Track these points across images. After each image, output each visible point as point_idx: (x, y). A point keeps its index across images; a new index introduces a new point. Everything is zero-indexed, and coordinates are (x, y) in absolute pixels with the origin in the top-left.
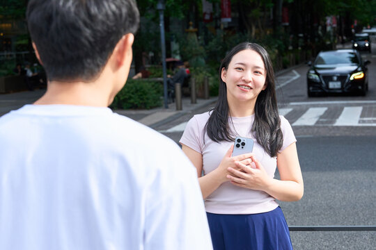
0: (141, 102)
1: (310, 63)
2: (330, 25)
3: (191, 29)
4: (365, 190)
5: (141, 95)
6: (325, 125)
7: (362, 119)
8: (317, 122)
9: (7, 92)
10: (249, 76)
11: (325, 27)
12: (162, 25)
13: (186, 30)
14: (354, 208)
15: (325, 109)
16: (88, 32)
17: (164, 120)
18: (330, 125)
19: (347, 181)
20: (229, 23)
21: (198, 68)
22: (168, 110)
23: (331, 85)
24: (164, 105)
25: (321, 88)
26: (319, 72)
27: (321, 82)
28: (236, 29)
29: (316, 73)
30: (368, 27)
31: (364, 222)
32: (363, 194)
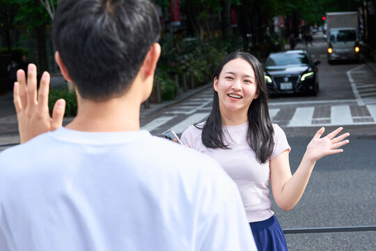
2: (278, 25)
7: (314, 119)
10: (239, 84)
11: (272, 28)
15: (278, 110)
16: (122, 44)
18: (284, 126)
20: (178, 26)
23: (283, 86)
25: (273, 89)
26: (271, 73)
27: (273, 84)
28: (185, 32)
29: (268, 75)
30: (316, 26)
31: (324, 223)
32: (322, 195)
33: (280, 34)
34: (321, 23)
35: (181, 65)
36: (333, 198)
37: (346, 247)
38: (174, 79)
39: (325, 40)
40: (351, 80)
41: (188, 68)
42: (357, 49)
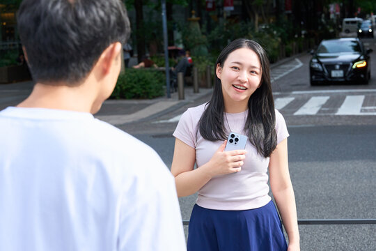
0: (144, 91)
1: (312, 51)
2: (334, 13)
3: (194, 17)
4: (365, 181)
5: (144, 85)
6: (327, 114)
7: (363, 108)
8: (319, 111)
9: (10, 82)
10: (245, 76)
11: (328, 14)
12: (164, 14)
13: (189, 19)
14: (354, 199)
15: (327, 98)
16: (74, 35)
17: (167, 110)
18: (332, 114)
19: (347, 171)
20: (231, 11)
21: (200, 57)
22: (170, 99)
23: (334, 74)
24: (166, 94)
25: (323, 77)
26: (322, 60)
27: (324, 71)
28: (238, 17)
29: (319, 62)
30: (372, 14)
33: (335, 21)
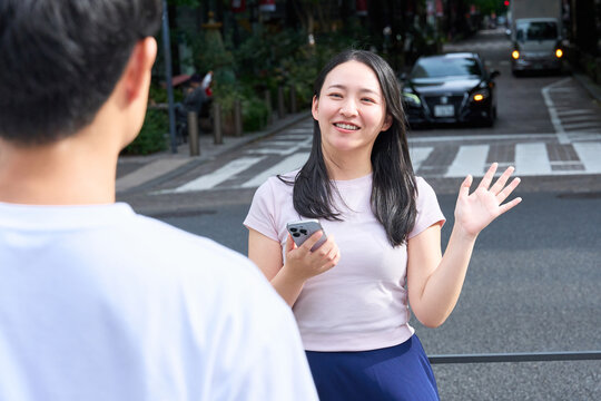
1: (403, 76)
2: (433, 14)
3: (212, 23)
4: (500, 284)
6: (432, 176)
10: (352, 106)
11: (424, 17)
13: (204, 25)
14: (484, 314)
15: (429, 150)
17: (171, 173)
18: (438, 176)
20: (271, 13)
21: (224, 87)
22: (176, 155)
23: (439, 111)
24: (170, 148)
25: (422, 116)
26: (420, 90)
27: (423, 107)
28: (282, 22)
29: (415, 92)
30: (493, 16)
31: (501, 337)
32: (498, 290)
33: (436, 28)
34: (503, 10)
35: (275, 75)
36: (517, 294)
37: (537, 379)
38: (262, 97)
39: (508, 37)
40: (549, 102)
41: (286, 79)
42: (559, 53)
